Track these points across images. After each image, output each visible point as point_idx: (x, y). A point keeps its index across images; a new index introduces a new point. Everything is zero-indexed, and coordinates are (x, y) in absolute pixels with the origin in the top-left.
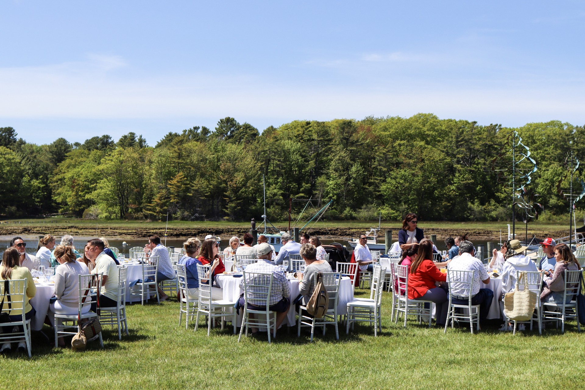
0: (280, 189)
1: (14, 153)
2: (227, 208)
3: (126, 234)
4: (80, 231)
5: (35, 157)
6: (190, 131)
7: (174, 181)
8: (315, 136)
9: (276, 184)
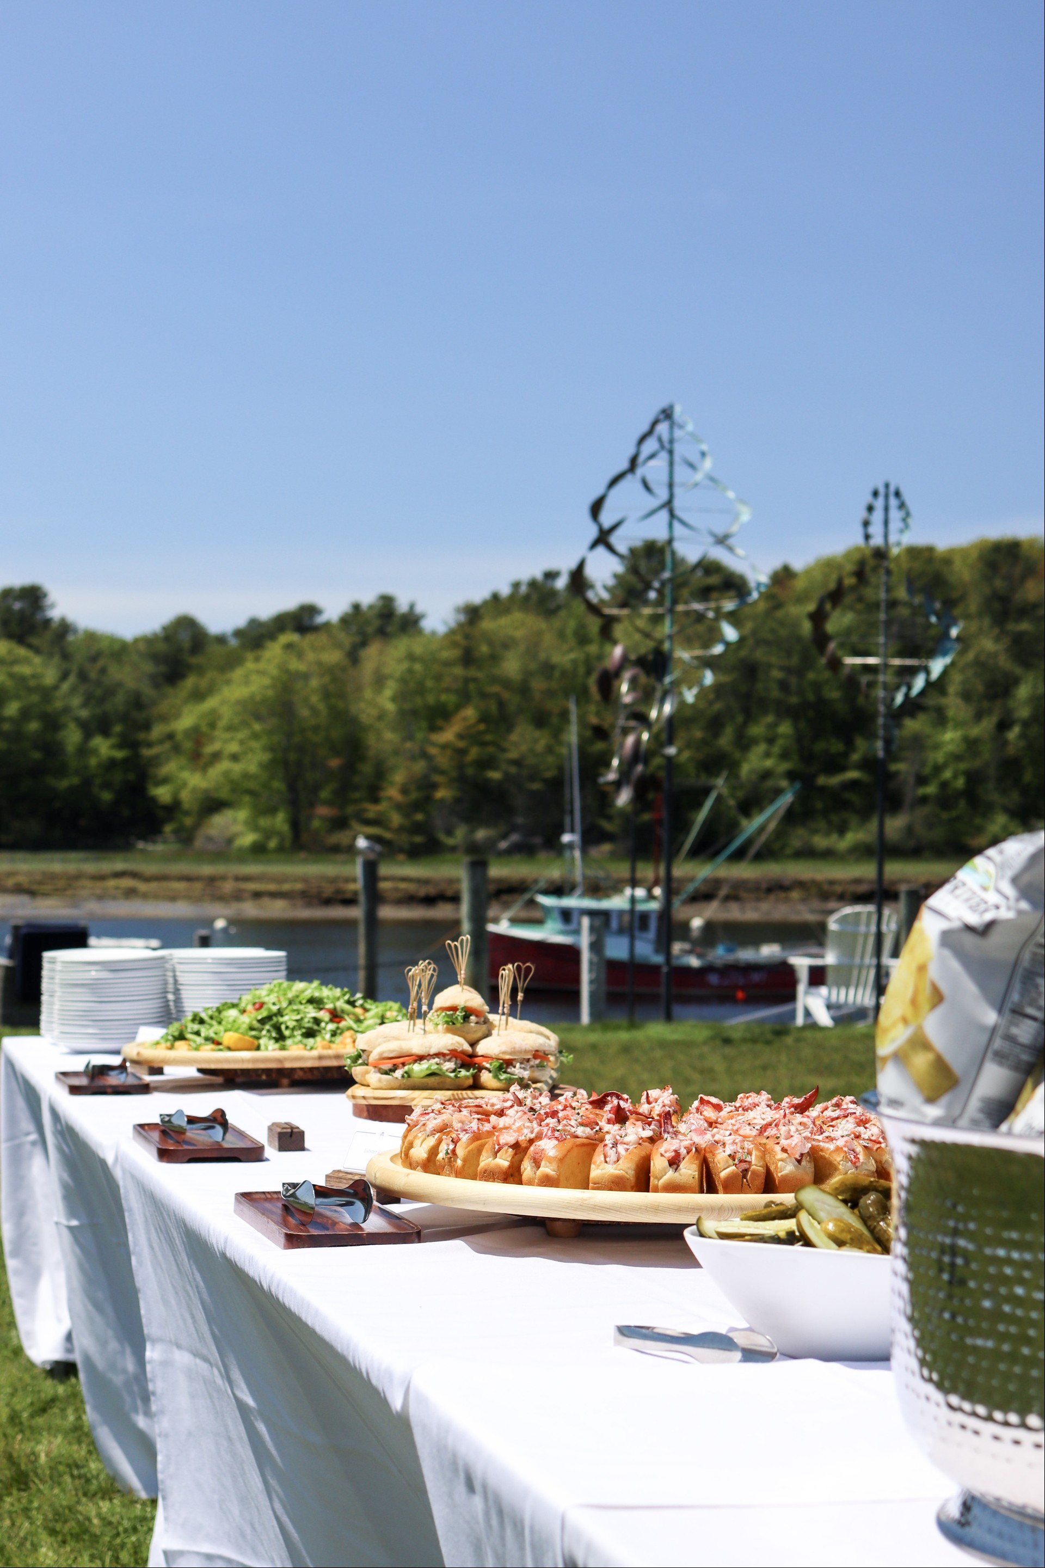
0: (784, 756)
1: (37, 660)
2: (609, 818)
3: (274, 895)
4: (142, 887)
5: (103, 671)
6: (533, 584)
7: (448, 735)
8: (901, 593)
9: (771, 741)
